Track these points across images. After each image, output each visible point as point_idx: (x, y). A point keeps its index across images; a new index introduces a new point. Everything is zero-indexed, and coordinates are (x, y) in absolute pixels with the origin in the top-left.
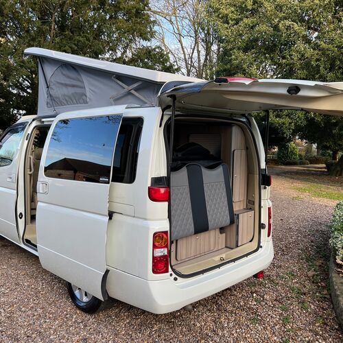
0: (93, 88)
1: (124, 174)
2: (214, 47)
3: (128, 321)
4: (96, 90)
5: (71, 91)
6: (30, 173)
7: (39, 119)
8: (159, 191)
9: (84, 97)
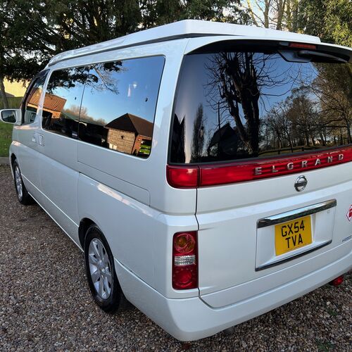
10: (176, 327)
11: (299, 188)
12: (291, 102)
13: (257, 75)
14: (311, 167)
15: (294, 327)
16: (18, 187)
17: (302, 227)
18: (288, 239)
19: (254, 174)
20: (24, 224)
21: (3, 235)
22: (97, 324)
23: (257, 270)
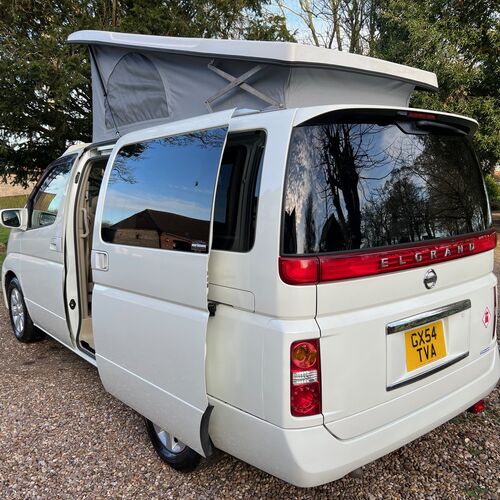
0: (176, 89)
1: (233, 235)
2: (365, 32)
3: (248, 487)
4: (180, 91)
5: (140, 97)
6: (85, 236)
7: (94, 149)
8: (299, 264)
9: (163, 106)
10: (298, 467)
11: (429, 285)
12: (391, 188)
13: (354, 154)
14: (441, 259)
15: (430, 473)
16: (15, 318)
17: (434, 336)
18: (419, 350)
19: (380, 267)
20: (32, 368)
21: (5, 384)
22: (170, 488)
23: (389, 389)
